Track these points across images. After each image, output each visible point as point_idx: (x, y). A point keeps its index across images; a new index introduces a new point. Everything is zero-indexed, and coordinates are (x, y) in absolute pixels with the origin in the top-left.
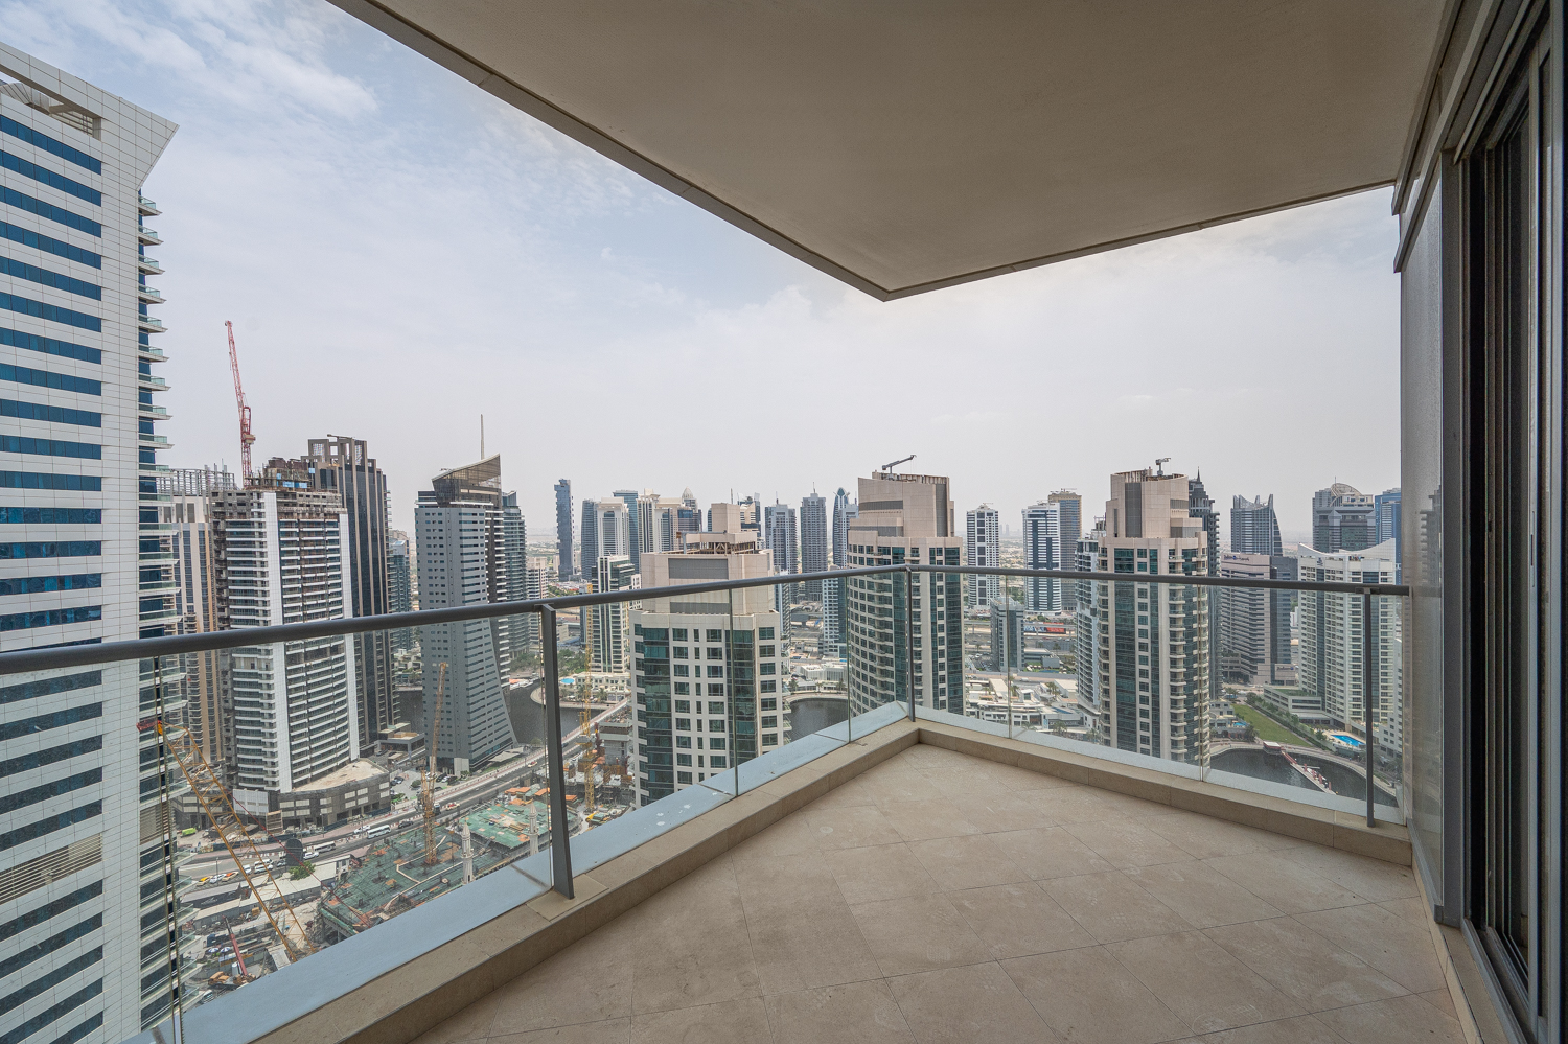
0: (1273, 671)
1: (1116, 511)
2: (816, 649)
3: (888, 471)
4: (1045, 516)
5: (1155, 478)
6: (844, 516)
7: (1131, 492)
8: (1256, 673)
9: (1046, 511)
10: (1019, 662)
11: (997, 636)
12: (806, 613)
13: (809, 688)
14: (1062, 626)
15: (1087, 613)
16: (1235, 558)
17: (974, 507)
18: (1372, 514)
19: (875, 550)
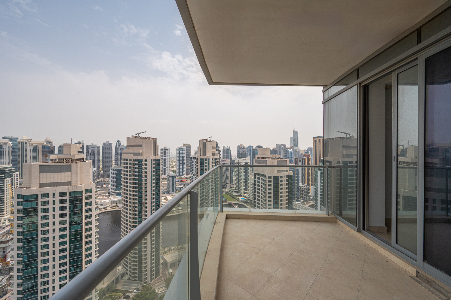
0: (230, 186)
1: (200, 149)
2: (107, 195)
3: (137, 135)
4: (182, 150)
5: (209, 141)
6: (119, 149)
7: (204, 144)
8: (227, 186)
9: (182, 149)
10: (175, 190)
11: (169, 184)
12: (103, 182)
13: (103, 208)
14: (186, 179)
15: (192, 175)
16: (223, 160)
17: (163, 147)
18: (246, 151)
19: (132, 160)
